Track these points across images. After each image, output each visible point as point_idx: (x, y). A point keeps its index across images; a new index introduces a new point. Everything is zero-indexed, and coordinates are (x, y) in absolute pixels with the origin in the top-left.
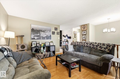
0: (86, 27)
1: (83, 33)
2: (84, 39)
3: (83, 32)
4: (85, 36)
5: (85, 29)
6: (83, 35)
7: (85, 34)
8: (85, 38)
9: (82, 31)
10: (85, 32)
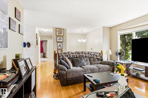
0: (63, 33)
1: (59, 40)
2: (59, 48)
3: (58, 38)
4: (61, 44)
5: (61, 35)
6: (58, 42)
7: (61, 41)
8: (61, 47)
9: (57, 36)
10: (62, 38)
